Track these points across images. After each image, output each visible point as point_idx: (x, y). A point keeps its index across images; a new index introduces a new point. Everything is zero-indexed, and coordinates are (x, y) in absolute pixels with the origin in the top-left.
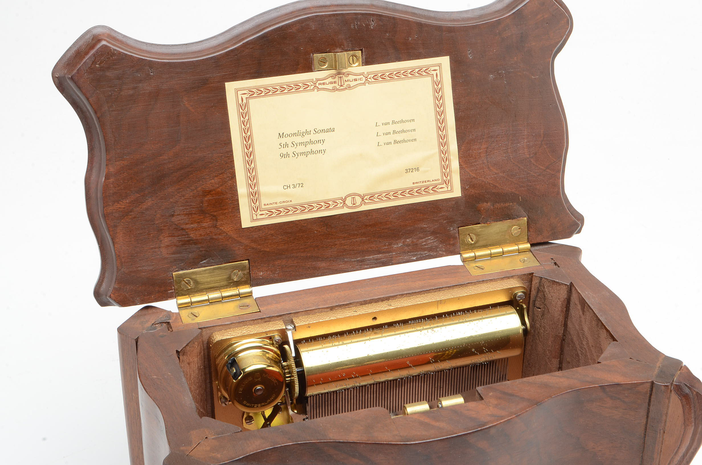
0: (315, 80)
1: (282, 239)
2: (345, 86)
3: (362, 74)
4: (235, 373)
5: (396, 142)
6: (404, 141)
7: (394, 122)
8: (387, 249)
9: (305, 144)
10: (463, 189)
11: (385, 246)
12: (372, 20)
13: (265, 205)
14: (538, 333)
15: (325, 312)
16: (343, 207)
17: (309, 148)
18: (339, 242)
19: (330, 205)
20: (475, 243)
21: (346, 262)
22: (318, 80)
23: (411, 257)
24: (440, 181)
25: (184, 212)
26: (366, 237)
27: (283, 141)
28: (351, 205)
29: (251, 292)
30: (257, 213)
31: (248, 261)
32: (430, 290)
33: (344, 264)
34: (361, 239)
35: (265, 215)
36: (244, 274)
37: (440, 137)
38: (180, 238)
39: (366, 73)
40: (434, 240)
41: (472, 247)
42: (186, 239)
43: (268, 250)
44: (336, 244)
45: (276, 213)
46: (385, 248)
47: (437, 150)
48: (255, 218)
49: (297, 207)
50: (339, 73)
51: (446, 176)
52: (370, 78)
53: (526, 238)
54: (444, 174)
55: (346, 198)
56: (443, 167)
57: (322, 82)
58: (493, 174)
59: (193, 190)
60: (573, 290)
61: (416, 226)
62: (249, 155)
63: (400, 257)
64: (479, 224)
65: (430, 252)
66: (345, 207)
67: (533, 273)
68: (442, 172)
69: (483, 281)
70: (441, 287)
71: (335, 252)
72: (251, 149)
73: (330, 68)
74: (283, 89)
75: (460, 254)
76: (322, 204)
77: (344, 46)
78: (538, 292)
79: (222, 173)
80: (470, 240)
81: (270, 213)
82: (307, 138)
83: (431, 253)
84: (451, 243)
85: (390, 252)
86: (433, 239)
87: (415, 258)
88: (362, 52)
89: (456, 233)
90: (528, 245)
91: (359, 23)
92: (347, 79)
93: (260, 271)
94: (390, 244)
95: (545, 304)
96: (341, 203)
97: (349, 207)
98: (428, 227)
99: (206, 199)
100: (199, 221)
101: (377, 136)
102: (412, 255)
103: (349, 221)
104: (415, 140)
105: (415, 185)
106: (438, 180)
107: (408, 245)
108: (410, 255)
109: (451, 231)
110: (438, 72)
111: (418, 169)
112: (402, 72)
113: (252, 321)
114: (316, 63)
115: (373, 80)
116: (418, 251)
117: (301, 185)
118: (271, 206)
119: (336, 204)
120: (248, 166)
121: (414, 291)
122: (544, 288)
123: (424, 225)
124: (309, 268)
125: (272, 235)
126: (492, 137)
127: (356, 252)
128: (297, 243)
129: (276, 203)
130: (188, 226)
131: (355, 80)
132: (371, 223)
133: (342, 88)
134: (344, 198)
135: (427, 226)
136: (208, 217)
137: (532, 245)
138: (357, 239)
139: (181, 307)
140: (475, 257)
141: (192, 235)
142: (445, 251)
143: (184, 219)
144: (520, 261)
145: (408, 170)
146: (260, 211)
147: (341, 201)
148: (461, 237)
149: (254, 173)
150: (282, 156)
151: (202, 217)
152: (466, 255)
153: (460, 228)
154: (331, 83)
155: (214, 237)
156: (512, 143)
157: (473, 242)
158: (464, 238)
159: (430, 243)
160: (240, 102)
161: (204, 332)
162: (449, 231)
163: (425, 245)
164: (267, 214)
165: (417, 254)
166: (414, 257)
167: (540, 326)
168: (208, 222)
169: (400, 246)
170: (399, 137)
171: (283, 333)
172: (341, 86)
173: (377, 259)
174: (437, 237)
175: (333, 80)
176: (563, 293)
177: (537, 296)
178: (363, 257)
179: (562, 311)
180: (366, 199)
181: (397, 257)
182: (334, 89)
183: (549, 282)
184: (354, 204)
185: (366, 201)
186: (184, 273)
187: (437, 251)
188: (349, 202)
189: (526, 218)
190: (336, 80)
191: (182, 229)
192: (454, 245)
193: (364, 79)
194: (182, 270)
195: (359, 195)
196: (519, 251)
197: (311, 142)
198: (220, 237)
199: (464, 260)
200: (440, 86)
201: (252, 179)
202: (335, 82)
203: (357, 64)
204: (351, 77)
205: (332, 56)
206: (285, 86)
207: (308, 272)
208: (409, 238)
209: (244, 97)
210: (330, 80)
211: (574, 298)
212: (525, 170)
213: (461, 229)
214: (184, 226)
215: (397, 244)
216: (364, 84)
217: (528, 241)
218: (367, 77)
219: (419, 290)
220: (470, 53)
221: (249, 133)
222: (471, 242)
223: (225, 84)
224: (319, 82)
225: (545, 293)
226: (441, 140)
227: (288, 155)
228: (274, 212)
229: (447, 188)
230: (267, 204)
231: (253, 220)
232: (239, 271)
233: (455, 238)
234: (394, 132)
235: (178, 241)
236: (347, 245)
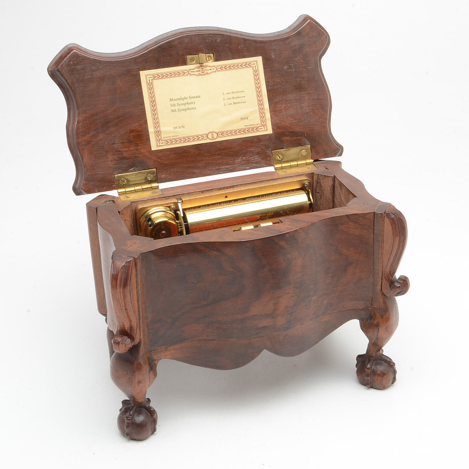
0: (188, 70)
1: (174, 157)
2: (205, 73)
3: (214, 66)
4: (150, 224)
5: (234, 103)
6: (239, 103)
7: (232, 92)
8: (232, 162)
9: (185, 104)
10: (273, 129)
12: (218, 37)
13: (164, 138)
14: (319, 208)
15: (198, 194)
16: (207, 139)
17: (187, 106)
19: (199, 138)
20: (282, 160)
21: (210, 170)
22: (190, 70)
24: (260, 125)
25: (120, 141)
26: (220, 156)
27: (173, 103)
28: (211, 138)
29: (158, 186)
31: (155, 169)
32: (256, 182)
34: (218, 157)
36: (154, 176)
37: (259, 100)
39: (216, 66)
40: (258, 158)
41: (280, 162)
42: (121, 156)
43: (166, 163)
44: (204, 160)
45: (170, 142)
47: (257, 108)
48: (159, 145)
49: (181, 139)
50: (201, 66)
51: (263, 122)
52: (218, 69)
53: (311, 157)
54: (262, 121)
55: (208, 134)
56: (261, 117)
57: (192, 71)
58: (290, 121)
59: (125, 130)
60: (336, 178)
61: (248, 150)
62: (154, 110)
63: (240, 167)
64: (283, 149)
65: (257, 164)
66: (208, 139)
67: (313, 173)
68: (261, 120)
69: (286, 177)
70: (263, 180)
71: (204, 164)
72: (155, 107)
73: (197, 63)
74: (171, 75)
75: (273, 166)
76: (195, 137)
77: (203, 51)
78: (317, 184)
79: (139, 121)
80: (278, 158)
81: (167, 142)
82: (185, 101)
84: (268, 159)
85: (234, 164)
87: (248, 168)
88: (213, 55)
89: (270, 154)
90: (312, 161)
91: (211, 39)
92: (206, 69)
93: (163, 175)
94: (234, 160)
95: (322, 190)
96: (206, 137)
97: (210, 139)
99: (132, 134)
100: (128, 146)
101: (224, 100)
102: (246, 166)
103: (211, 147)
104: (245, 102)
105: (246, 127)
106: (259, 124)
107: (244, 161)
108: (245, 166)
109: (268, 153)
110: (256, 65)
111: (247, 118)
112: (236, 65)
113: (159, 199)
114: (188, 60)
115: (220, 70)
116: (250, 164)
117: (183, 127)
118: (167, 138)
119: (203, 137)
120: (154, 117)
121: (248, 183)
122: (320, 180)
123: (252, 149)
124: (190, 173)
125: (169, 154)
126: (287, 100)
127: (215, 164)
128: (182, 159)
129: (170, 137)
130: (122, 149)
131: (211, 70)
132: (223, 148)
133: (203, 74)
134: (207, 134)
135: (254, 150)
136: (133, 144)
137: (314, 161)
138: (216, 157)
139: (120, 194)
140: (282, 167)
141: (124, 155)
142: (265, 164)
143: (120, 146)
144: (307, 168)
145: (242, 119)
146: (161, 141)
147: (205, 136)
148: (274, 156)
149: (157, 121)
150: (172, 111)
151: (130, 144)
152: (277, 166)
153: (272, 151)
154: (197, 71)
155: (137, 155)
156: (299, 104)
157: (280, 159)
158: (275, 157)
159: (256, 159)
160: (148, 82)
161: (133, 205)
162: (267, 152)
163: (253, 160)
164: (165, 143)
165: (249, 166)
166: (248, 167)
167: (320, 204)
168: (133, 147)
169: (240, 161)
170: (236, 101)
171: (176, 204)
172: (203, 73)
173: (227, 168)
174: (260, 156)
175: (198, 70)
176: (331, 182)
177: (317, 186)
178: (219, 167)
179: (331, 193)
180: (220, 135)
181: (238, 167)
182: (199, 75)
183: (323, 176)
184: (213, 137)
185: (220, 136)
186: (121, 175)
187: (260, 164)
188: (210, 136)
189: (309, 146)
190: (200, 69)
191: (120, 151)
192: (269, 160)
193: (215, 69)
194: (120, 173)
195: (216, 133)
196: (307, 164)
197: (188, 103)
198: (140, 155)
199: (276, 169)
200: (257, 73)
201: (156, 124)
202: (199, 71)
203: (211, 61)
204: (208, 68)
205: (197, 57)
206: (172, 73)
207: (189, 175)
208: (244, 157)
209: (150, 79)
210: (197, 69)
211: (337, 184)
212: (307, 119)
214: (120, 150)
215: (238, 160)
216: (215, 72)
217: (312, 159)
218: (216, 68)
219: (250, 182)
220: (273, 55)
221: (154, 99)
223: (139, 72)
224: (191, 71)
225: (321, 183)
226: (259, 102)
227: (175, 111)
229: (264, 128)
230: (165, 138)
232: (151, 175)
233: (270, 157)
234: (233, 98)
235: (117, 157)
236: (210, 160)
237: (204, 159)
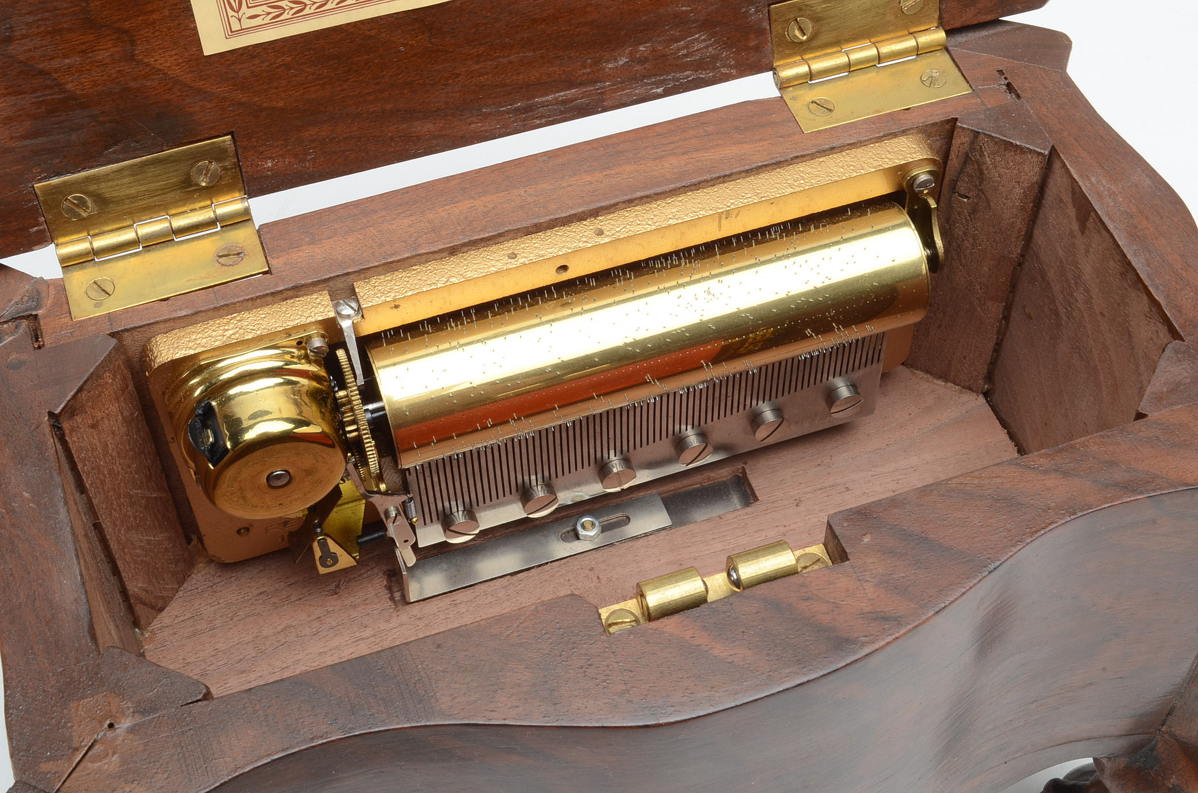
1: (313, 74)
4: (212, 445)
8: (589, 74)
11: (585, 67)
14: (959, 247)
15: (436, 260)
18: (464, 70)
20: (809, 40)
21: (486, 116)
23: (652, 89)
25: (39, 27)
26: (534, 50)
29: (247, 211)
30: (240, 13)
31: (229, 137)
32: (699, 183)
33: (481, 121)
34: (521, 55)
35: (262, 17)
36: (225, 169)
38: (40, 97)
40: (709, 42)
41: (800, 49)
42: (54, 97)
43: (281, 104)
44: (458, 75)
45: (292, 8)
46: (583, 74)
48: (236, 26)
53: (936, 16)
60: (1057, 165)
61: (662, 11)
63: (624, 90)
65: (697, 71)
67: (956, 119)
69: (833, 148)
70: (728, 172)
71: (458, 94)
75: (772, 68)
78: (965, 163)
80: (797, 33)
81: (276, 12)
83: (701, 73)
84: (752, 44)
85: (596, 82)
86: (704, 40)
87: (660, 90)
89: (762, 19)
90: (941, 35)
93: (266, 159)
94: (597, 62)
95: (981, 190)
98: (691, 11)
100: (84, 47)
102: (653, 83)
103: (489, 14)
107: (643, 61)
108: (648, 84)
109: (751, 15)
113: (251, 303)
116: (668, 73)
121: (659, 190)
122: (982, 154)
123: (682, 6)
124: (392, 138)
125: (288, 67)
127: (511, 88)
128: (357, 82)
130: (55, 64)
132: (545, 14)
135: (689, 8)
136: (108, 35)
137: (949, 33)
138: (512, 58)
139: (68, 263)
140: (811, 75)
141: (69, 86)
142: (735, 67)
143: (42, 47)
144: (922, 81)
146: (248, 7)
148: (777, 28)
151: (91, 37)
152: (787, 73)
153: (770, 7)
155: (133, 85)
157: (805, 38)
158: (783, 29)
159: (697, 50)
161: (128, 339)
162: (746, 15)
163: (686, 56)
164: (269, 13)
165: (665, 80)
166: (657, 88)
167: (965, 233)
168: (109, 48)
169: (623, 65)
171: (331, 329)
173: (564, 102)
174: (716, 33)
176: (1031, 171)
177: (961, 171)
178: (528, 99)
179: (1023, 209)
183: (996, 143)
186: (64, 183)
187: (713, 69)
191: (42, 73)
192: (757, 48)
194: (58, 174)
196: (918, 51)
198: (148, 83)
199: (782, 85)
207: (392, 149)
208: (645, 43)
211: (1057, 185)
213: (776, 8)
215: (616, 60)
217: (941, 23)
219: (672, 186)
222: (801, 37)
225: (984, 167)
228: (286, 8)
231: (233, 33)
232: (210, 162)
233: (761, 32)
235: (34, 103)
236: (487, 74)
237: (457, 71)
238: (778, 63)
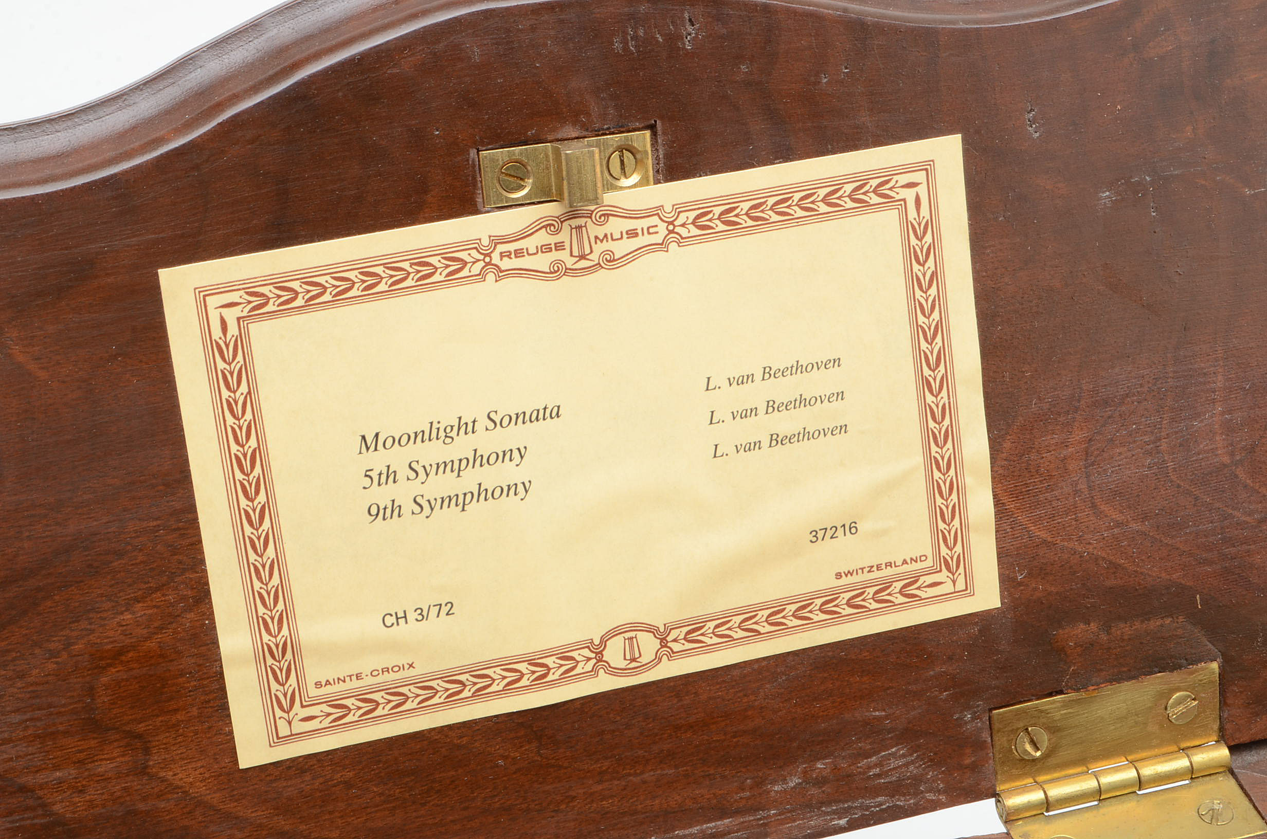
0: (485, 242)
1: (382, 794)
2: (594, 257)
3: (656, 211)
5: (776, 440)
6: (805, 435)
7: (768, 373)
8: (748, 799)
9: (456, 467)
10: (1007, 582)
11: (743, 790)
12: (690, 20)
13: (318, 685)
16: (594, 672)
17: (470, 479)
18: (581, 791)
19: (549, 669)
20: (1045, 757)
22: (497, 241)
23: (832, 820)
24: (929, 563)
25: (26, 728)
26: (676, 767)
27: (378, 461)
28: (623, 664)
30: (292, 714)
34: (659, 772)
35: (320, 719)
37: (928, 412)
38: (17, 821)
39: (668, 208)
40: (909, 759)
41: (1036, 770)
42: (36, 821)
44: (574, 798)
45: (359, 708)
46: (741, 798)
47: (917, 459)
48: (284, 730)
49: (433, 684)
50: (573, 214)
51: (951, 541)
52: (683, 225)
53: (1216, 726)
54: (941, 538)
55: (604, 641)
56: (939, 515)
57: (512, 247)
58: (1109, 528)
59: (53, 654)
61: (847, 716)
62: (255, 518)
63: (794, 821)
64: (1061, 692)
65: (893, 796)
66: (602, 671)
68: (935, 530)
71: (572, 824)
72: (262, 498)
73: (542, 196)
74: (371, 281)
75: (995, 795)
76: (522, 667)
77: (588, 114)
79: (158, 589)
80: (1028, 747)
81: (338, 712)
82: (462, 447)
83: (899, 800)
84: (967, 761)
85: (758, 810)
86: (904, 756)
87: (843, 822)
88: (654, 134)
89: (981, 729)
90: (1223, 752)
91: (641, 33)
92: (600, 232)
94: (759, 783)
96: (589, 659)
97: (615, 672)
98: (887, 717)
99: (104, 679)
100: (82, 756)
101: (711, 423)
102: (834, 812)
103: (618, 718)
104: (844, 428)
105: (844, 581)
106: (922, 558)
107: (821, 782)
108: (827, 813)
109: (966, 723)
110: (922, 190)
111: (852, 528)
112: (797, 196)
114: (488, 180)
115: (695, 231)
116: (854, 799)
117: (445, 610)
118: (341, 687)
119: (569, 664)
120: (252, 556)
123: (875, 710)
125: (348, 785)
126: (1106, 403)
127: (643, 816)
128: (438, 806)
129: (358, 677)
130: (41, 778)
131: (632, 234)
132: (692, 719)
133: (583, 264)
134: (597, 642)
135: (884, 713)
136: (116, 741)
137: (1233, 749)
138: (646, 776)
140: (1048, 804)
141: (57, 808)
142: (945, 792)
143: (26, 755)
144: (1200, 816)
145: (820, 535)
146: (303, 706)
147: (586, 653)
148: (1001, 740)
149: (276, 580)
150: (376, 513)
151: (93, 743)
152: (1015, 801)
153: (994, 712)
154: (546, 249)
155: (141, 806)
156: (1173, 420)
157: (1038, 754)
158: (1009, 741)
159: (894, 769)
160: (217, 333)
162: (960, 723)
163: (878, 776)
164: (329, 714)
165: (850, 808)
166: (840, 819)
168: (114, 758)
169: (794, 787)
170: (786, 423)
172: (582, 257)
174: (919, 746)
175: (552, 240)
178: (665, 832)
180: (675, 640)
181: (782, 822)
182: (557, 272)
184: (633, 660)
185: (676, 647)
187: (917, 793)
188: (614, 653)
189: (1215, 666)
190: (564, 236)
191: (23, 789)
192: (974, 768)
193: (662, 228)
195: (651, 630)
196: (1192, 774)
197: (478, 460)
198: (162, 805)
199: (1009, 818)
200: (928, 238)
201: (270, 602)
202: (559, 247)
203: (635, 178)
204: (616, 226)
205: (547, 156)
206: (379, 270)
208: (824, 759)
209: (231, 315)
210: (543, 238)
212: (1217, 505)
213: (999, 714)
214: (28, 780)
215: (784, 780)
216: (663, 246)
217: (1223, 737)
218: (671, 223)
220: (1032, 122)
221: (253, 443)
222: (1033, 753)
223: (157, 274)
224: (501, 248)
226: (932, 424)
227: (395, 509)
228: (352, 707)
229: (954, 582)
230: (328, 683)
231: (279, 740)
233: (980, 746)
234: (772, 406)
235: (8, 829)
236: (612, 797)
237: (573, 793)
238: (1002, 787)
